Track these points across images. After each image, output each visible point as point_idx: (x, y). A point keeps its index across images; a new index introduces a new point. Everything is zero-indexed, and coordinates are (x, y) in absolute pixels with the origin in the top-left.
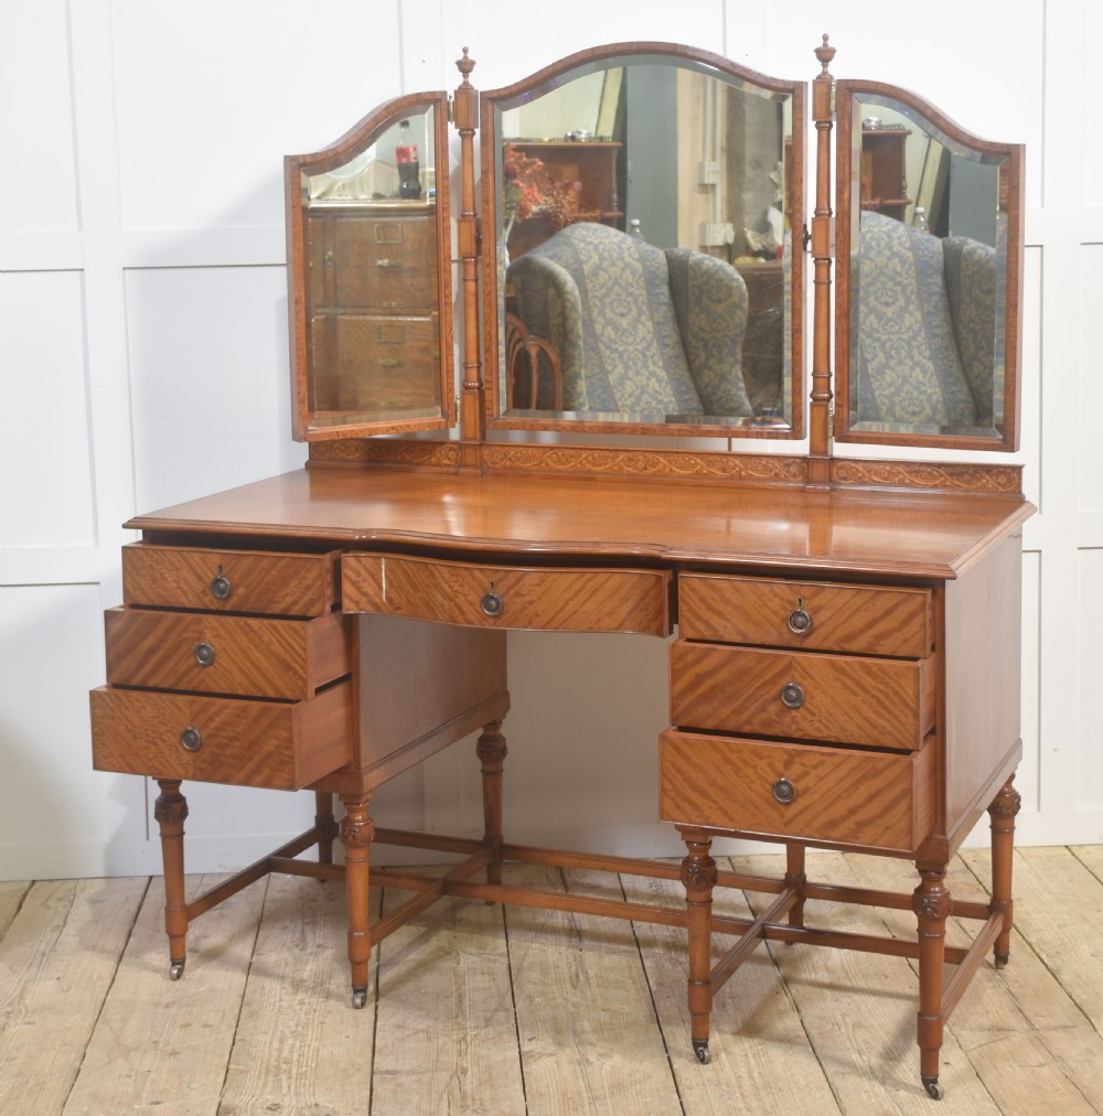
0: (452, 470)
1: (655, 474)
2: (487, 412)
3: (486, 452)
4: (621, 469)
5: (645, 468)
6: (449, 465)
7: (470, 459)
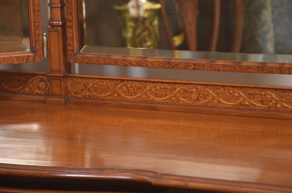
0: (42, 98)
1: (205, 105)
2: (69, 48)
3: (70, 83)
4: (178, 100)
5: (198, 100)
6: (40, 95)
7: (56, 90)
